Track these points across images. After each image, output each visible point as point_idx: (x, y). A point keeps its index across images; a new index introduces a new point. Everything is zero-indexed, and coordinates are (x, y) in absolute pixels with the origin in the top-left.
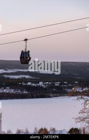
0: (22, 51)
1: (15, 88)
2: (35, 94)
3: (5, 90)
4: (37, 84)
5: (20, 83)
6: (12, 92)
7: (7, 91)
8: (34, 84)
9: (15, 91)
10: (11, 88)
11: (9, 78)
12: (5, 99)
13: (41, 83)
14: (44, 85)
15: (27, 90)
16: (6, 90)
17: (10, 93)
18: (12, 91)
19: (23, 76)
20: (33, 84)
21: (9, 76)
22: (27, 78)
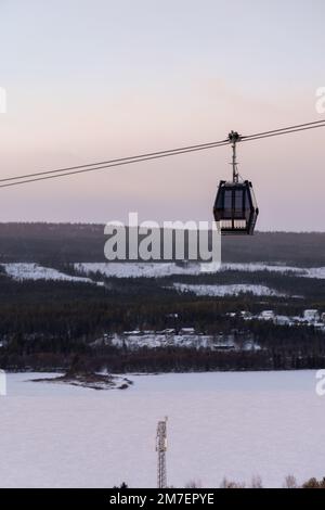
0: (222, 182)
1: (213, 332)
2: (286, 353)
3: (177, 339)
4: (297, 318)
5: (233, 314)
6: (204, 344)
7: (185, 339)
8: (285, 318)
9: (215, 341)
10: (200, 331)
11: (192, 294)
12: (177, 371)
13: (309, 315)
14: (320, 321)
15: (258, 337)
16: (182, 338)
17: (198, 348)
18: (205, 341)
19: (244, 288)
20: (279, 318)
21: (192, 287)
22: (259, 294)
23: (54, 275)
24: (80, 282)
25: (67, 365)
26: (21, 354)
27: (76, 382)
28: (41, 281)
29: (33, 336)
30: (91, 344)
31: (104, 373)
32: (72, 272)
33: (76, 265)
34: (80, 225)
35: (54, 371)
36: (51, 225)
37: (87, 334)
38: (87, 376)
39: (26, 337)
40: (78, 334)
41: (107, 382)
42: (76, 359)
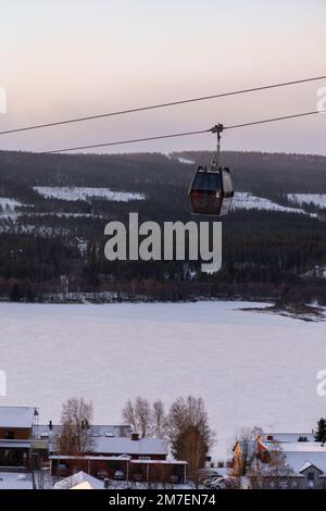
23: (267, 205)
24: (293, 213)
25: (277, 295)
26: (231, 282)
27: (286, 313)
28: (254, 211)
29: (244, 265)
30: (302, 276)
31: (315, 305)
32: (285, 202)
33: (290, 196)
34: (295, 155)
35: (264, 301)
36: (266, 154)
37: (298, 265)
38: (297, 307)
39: (237, 266)
40: (289, 265)
41: (317, 314)
42: (286, 290)
